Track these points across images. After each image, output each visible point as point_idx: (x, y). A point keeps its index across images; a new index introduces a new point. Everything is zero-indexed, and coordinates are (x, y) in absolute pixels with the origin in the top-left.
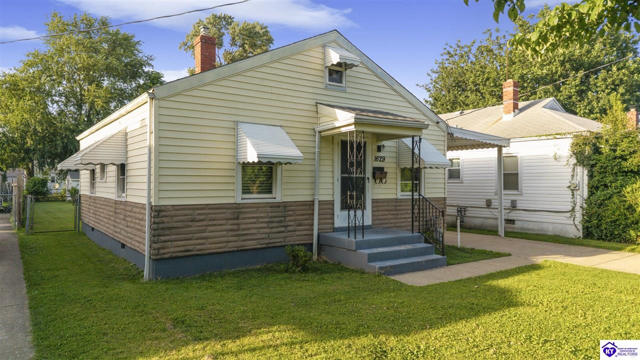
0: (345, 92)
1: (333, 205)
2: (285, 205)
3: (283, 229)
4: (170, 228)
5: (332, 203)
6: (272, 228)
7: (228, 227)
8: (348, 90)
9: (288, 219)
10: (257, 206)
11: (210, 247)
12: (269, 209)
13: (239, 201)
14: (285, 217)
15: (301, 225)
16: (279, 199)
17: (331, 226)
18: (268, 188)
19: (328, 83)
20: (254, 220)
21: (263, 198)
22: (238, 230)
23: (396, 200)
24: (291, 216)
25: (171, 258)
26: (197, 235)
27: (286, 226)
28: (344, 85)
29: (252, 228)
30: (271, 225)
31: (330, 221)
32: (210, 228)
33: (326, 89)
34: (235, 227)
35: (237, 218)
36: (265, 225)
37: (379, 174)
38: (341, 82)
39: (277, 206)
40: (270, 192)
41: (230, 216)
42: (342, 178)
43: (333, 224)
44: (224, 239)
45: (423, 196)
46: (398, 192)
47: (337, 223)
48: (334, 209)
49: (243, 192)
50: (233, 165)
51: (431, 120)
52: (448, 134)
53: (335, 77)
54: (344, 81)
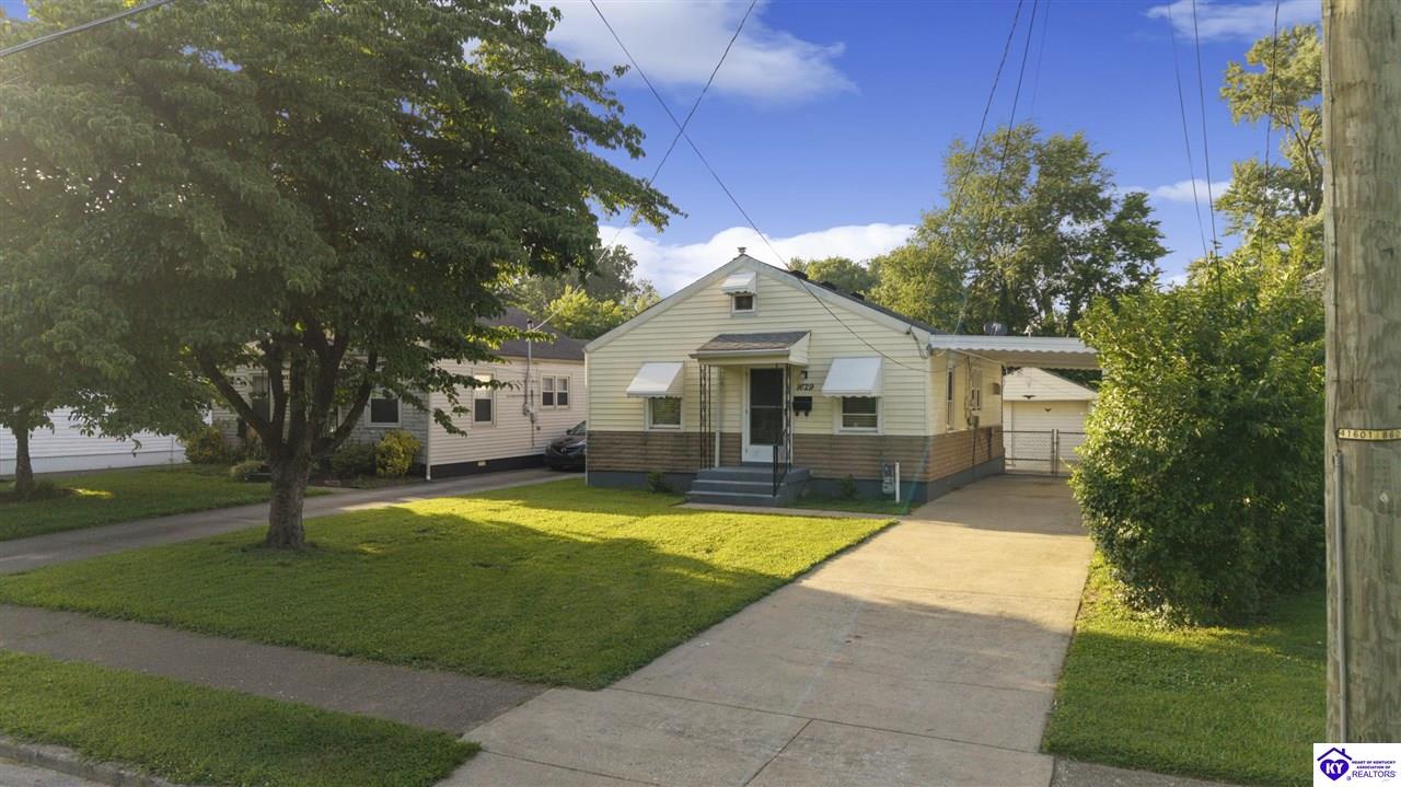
0: (756, 316)
1: (742, 438)
2: (688, 435)
3: (685, 458)
5: (739, 436)
7: (639, 451)
8: (760, 314)
10: (663, 435)
11: (623, 466)
12: (674, 438)
13: (647, 430)
14: (687, 446)
15: (703, 456)
16: (682, 430)
17: (737, 459)
18: (676, 419)
19: (734, 311)
20: (659, 447)
21: (670, 428)
22: (645, 454)
23: (831, 436)
27: (688, 455)
28: (753, 310)
29: (658, 454)
30: (675, 453)
31: (737, 455)
32: (625, 451)
33: (733, 317)
34: (643, 452)
35: (645, 445)
36: (668, 452)
37: (803, 405)
38: (751, 307)
39: (682, 435)
40: (679, 423)
41: (639, 442)
42: (752, 410)
43: (741, 458)
44: (635, 461)
45: (880, 433)
46: (836, 427)
47: (746, 458)
48: (741, 442)
49: (654, 423)
50: (641, 400)
51: (896, 330)
52: (930, 345)
53: (744, 302)
54: (754, 305)
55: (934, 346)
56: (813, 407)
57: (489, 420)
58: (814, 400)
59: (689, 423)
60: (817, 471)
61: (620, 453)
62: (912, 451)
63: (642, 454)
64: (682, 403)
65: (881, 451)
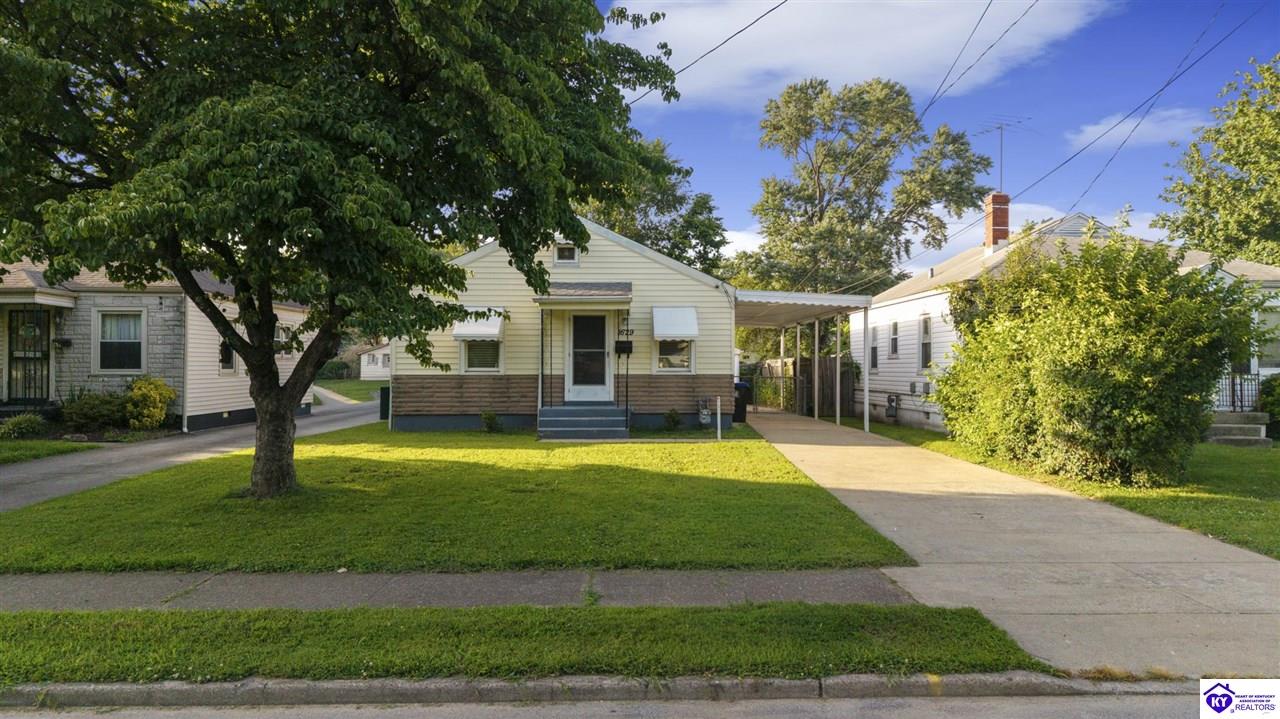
0: (578, 267)
1: (563, 379)
2: (508, 378)
3: (505, 399)
4: (405, 392)
5: (562, 377)
6: (494, 398)
7: (454, 394)
8: (582, 265)
9: (511, 390)
10: (480, 378)
11: (436, 410)
12: (492, 381)
13: (463, 373)
14: (508, 388)
15: (525, 397)
16: (502, 373)
17: (561, 400)
18: (494, 363)
19: (556, 260)
20: (476, 390)
21: (488, 371)
22: (461, 397)
23: (650, 376)
24: (515, 388)
25: (405, 415)
26: (426, 399)
27: (509, 397)
28: (576, 260)
29: (474, 397)
30: (493, 395)
31: (560, 395)
32: (438, 394)
33: (555, 266)
34: (458, 395)
35: (461, 387)
36: (487, 395)
37: (624, 348)
38: (573, 258)
39: (501, 378)
40: (497, 366)
41: (453, 385)
42: (575, 353)
43: (563, 397)
44: (449, 404)
45: (693, 373)
46: (656, 368)
47: (569, 397)
48: (563, 383)
49: (469, 366)
50: (457, 343)
51: (705, 284)
52: (736, 299)
53: (567, 254)
54: (576, 257)
55: (740, 299)
56: (634, 350)
57: (232, 368)
58: (634, 344)
59: (509, 366)
60: (637, 408)
61: (432, 396)
62: (720, 387)
63: (457, 397)
64: (502, 347)
65: (694, 388)
